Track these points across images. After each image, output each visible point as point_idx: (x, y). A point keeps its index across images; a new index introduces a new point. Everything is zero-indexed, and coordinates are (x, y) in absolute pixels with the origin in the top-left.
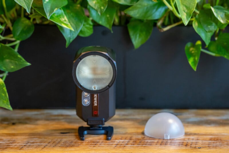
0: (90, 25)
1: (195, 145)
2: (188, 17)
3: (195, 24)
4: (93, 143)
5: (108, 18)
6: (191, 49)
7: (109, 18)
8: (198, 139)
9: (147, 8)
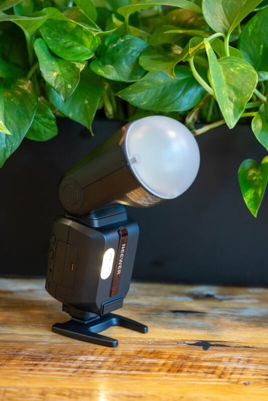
0: (50, 119)
1: (238, 376)
2: (237, 110)
3: (255, 123)
4: (31, 362)
5: (85, 105)
6: (251, 172)
7: (88, 107)
8: (248, 361)
9: (164, 88)
